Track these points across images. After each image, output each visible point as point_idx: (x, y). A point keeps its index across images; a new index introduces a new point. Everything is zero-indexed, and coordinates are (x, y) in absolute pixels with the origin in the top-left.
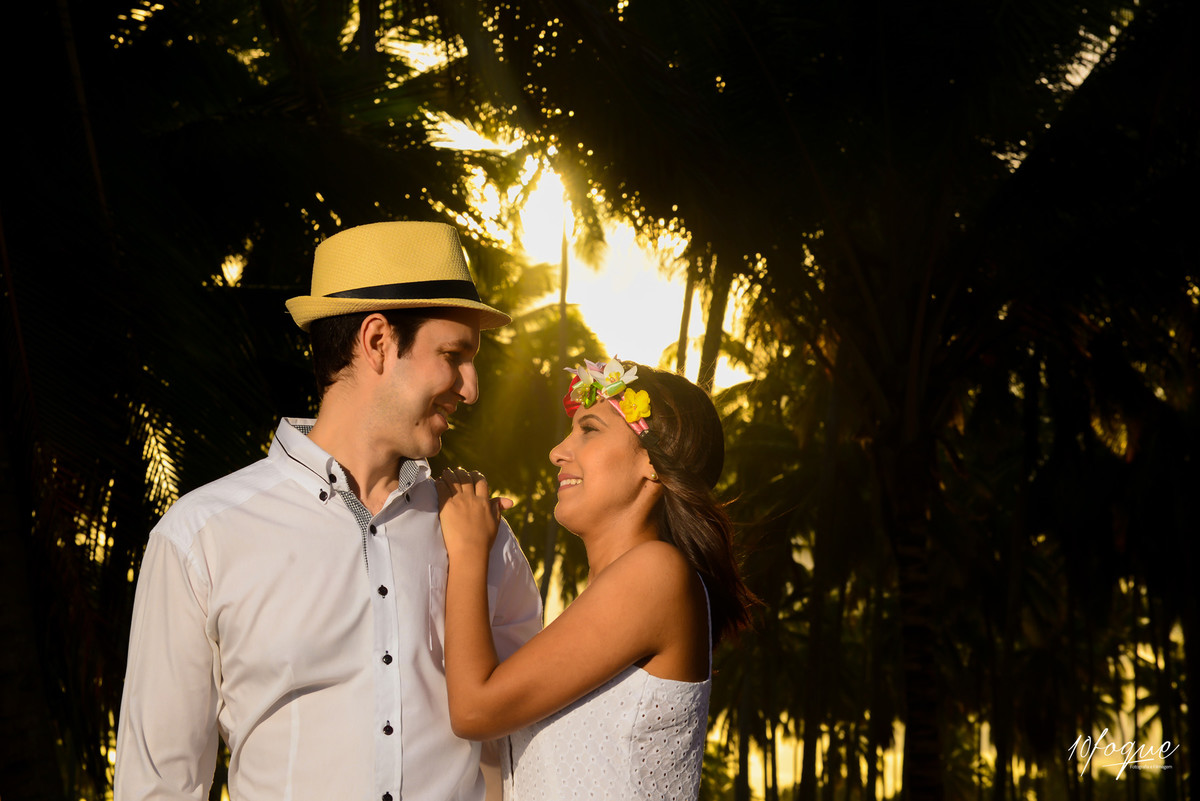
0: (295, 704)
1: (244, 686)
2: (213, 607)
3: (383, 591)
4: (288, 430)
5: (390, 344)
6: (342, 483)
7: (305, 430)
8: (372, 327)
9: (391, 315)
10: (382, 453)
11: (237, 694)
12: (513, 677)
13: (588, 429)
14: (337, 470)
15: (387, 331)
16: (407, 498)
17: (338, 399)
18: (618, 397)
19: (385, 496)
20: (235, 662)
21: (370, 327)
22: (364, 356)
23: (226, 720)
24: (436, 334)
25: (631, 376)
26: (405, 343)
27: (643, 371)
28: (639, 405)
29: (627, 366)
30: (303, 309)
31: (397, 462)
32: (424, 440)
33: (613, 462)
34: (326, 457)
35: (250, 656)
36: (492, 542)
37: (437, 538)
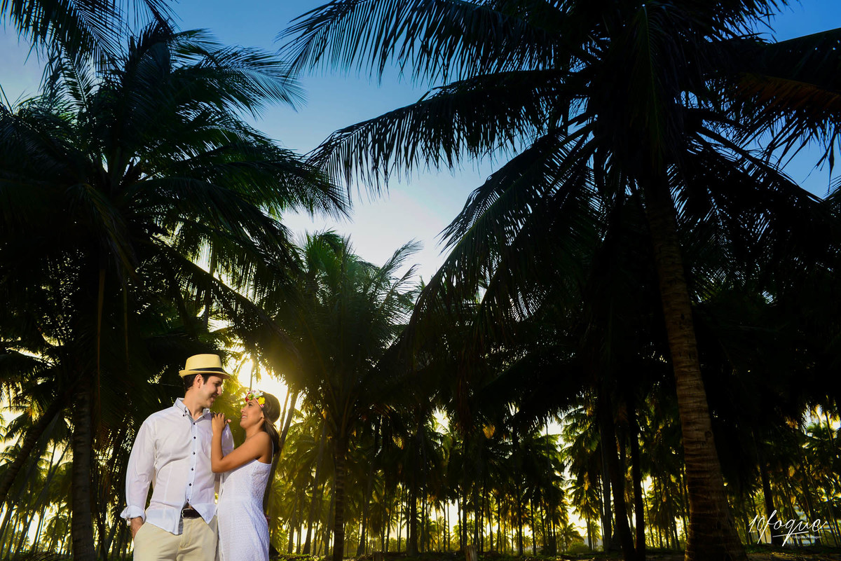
0: (172, 463)
1: (161, 458)
2: (155, 439)
3: (195, 438)
4: (178, 400)
5: (202, 381)
6: (188, 413)
7: (182, 401)
8: (198, 378)
9: (203, 375)
10: (198, 406)
11: (159, 460)
12: (226, 460)
13: (250, 405)
14: (187, 410)
15: (202, 379)
16: (204, 417)
17: (189, 394)
18: (258, 399)
19: (199, 416)
20: (159, 453)
21: (198, 377)
22: (196, 383)
23: (156, 466)
24: (213, 379)
25: (261, 394)
26: (206, 381)
27: (264, 393)
28: (262, 401)
29: (261, 392)
30: (182, 373)
31: (202, 409)
32: (209, 403)
33: (255, 413)
34: (185, 406)
35: (162, 451)
36: (223, 429)
37: (211, 427)
